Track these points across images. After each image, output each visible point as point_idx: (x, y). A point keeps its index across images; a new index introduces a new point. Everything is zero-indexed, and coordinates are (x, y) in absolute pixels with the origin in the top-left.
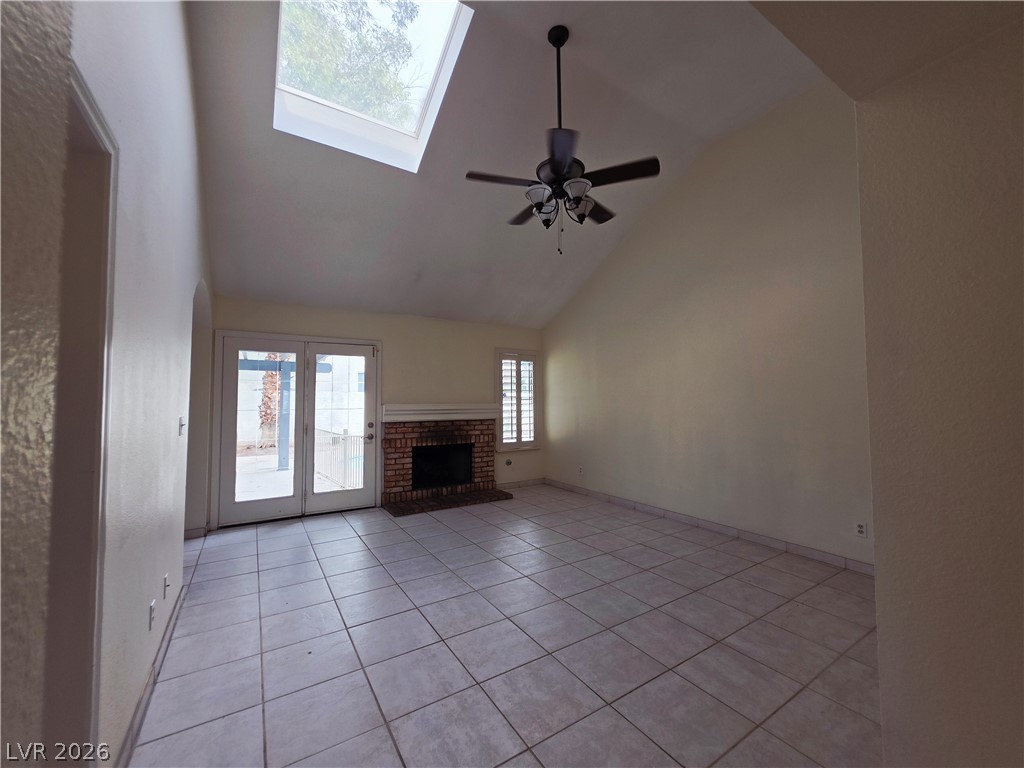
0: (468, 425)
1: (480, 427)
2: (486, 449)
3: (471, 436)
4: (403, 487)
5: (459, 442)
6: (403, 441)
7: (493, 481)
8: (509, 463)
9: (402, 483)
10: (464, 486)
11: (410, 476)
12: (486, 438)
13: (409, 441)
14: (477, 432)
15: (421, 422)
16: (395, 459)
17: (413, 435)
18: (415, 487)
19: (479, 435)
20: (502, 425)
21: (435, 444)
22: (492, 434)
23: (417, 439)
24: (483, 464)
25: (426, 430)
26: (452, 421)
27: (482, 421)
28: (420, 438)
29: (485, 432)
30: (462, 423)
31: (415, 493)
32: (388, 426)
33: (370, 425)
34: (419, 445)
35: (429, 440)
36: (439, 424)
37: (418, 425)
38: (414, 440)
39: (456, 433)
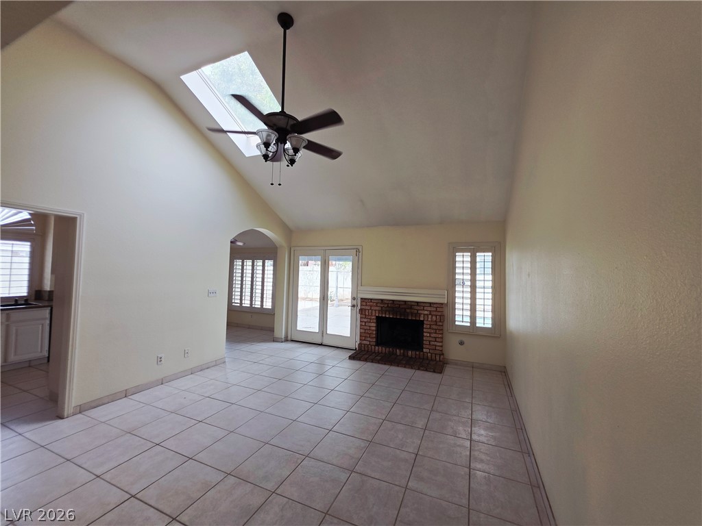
0: (418, 305)
1: (429, 309)
2: (434, 327)
3: (420, 314)
4: (370, 341)
5: (410, 318)
6: (370, 311)
7: (443, 354)
8: (461, 343)
9: (369, 339)
10: (414, 352)
11: (374, 336)
12: (434, 318)
13: (374, 312)
14: (426, 312)
15: (382, 300)
16: (365, 322)
17: (377, 308)
18: (378, 344)
19: (427, 315)
20: (454, 309)
21: (391, 317)
22: (440, 316)
23: (379, 311)
24: (431, 339)
25: (386, 306)
26: (405, 302)
27: (430, 304)
28: (381, 311)
29: (434, 313)
30: (413, 304)
31: (377, 348)
32: (363, 300)
33: (354, 299)
34: (380, 315)
35: (387, 313)
36: (395, 302)
37: (380, 301)
38: (377, 312)
39: (408, 311)
